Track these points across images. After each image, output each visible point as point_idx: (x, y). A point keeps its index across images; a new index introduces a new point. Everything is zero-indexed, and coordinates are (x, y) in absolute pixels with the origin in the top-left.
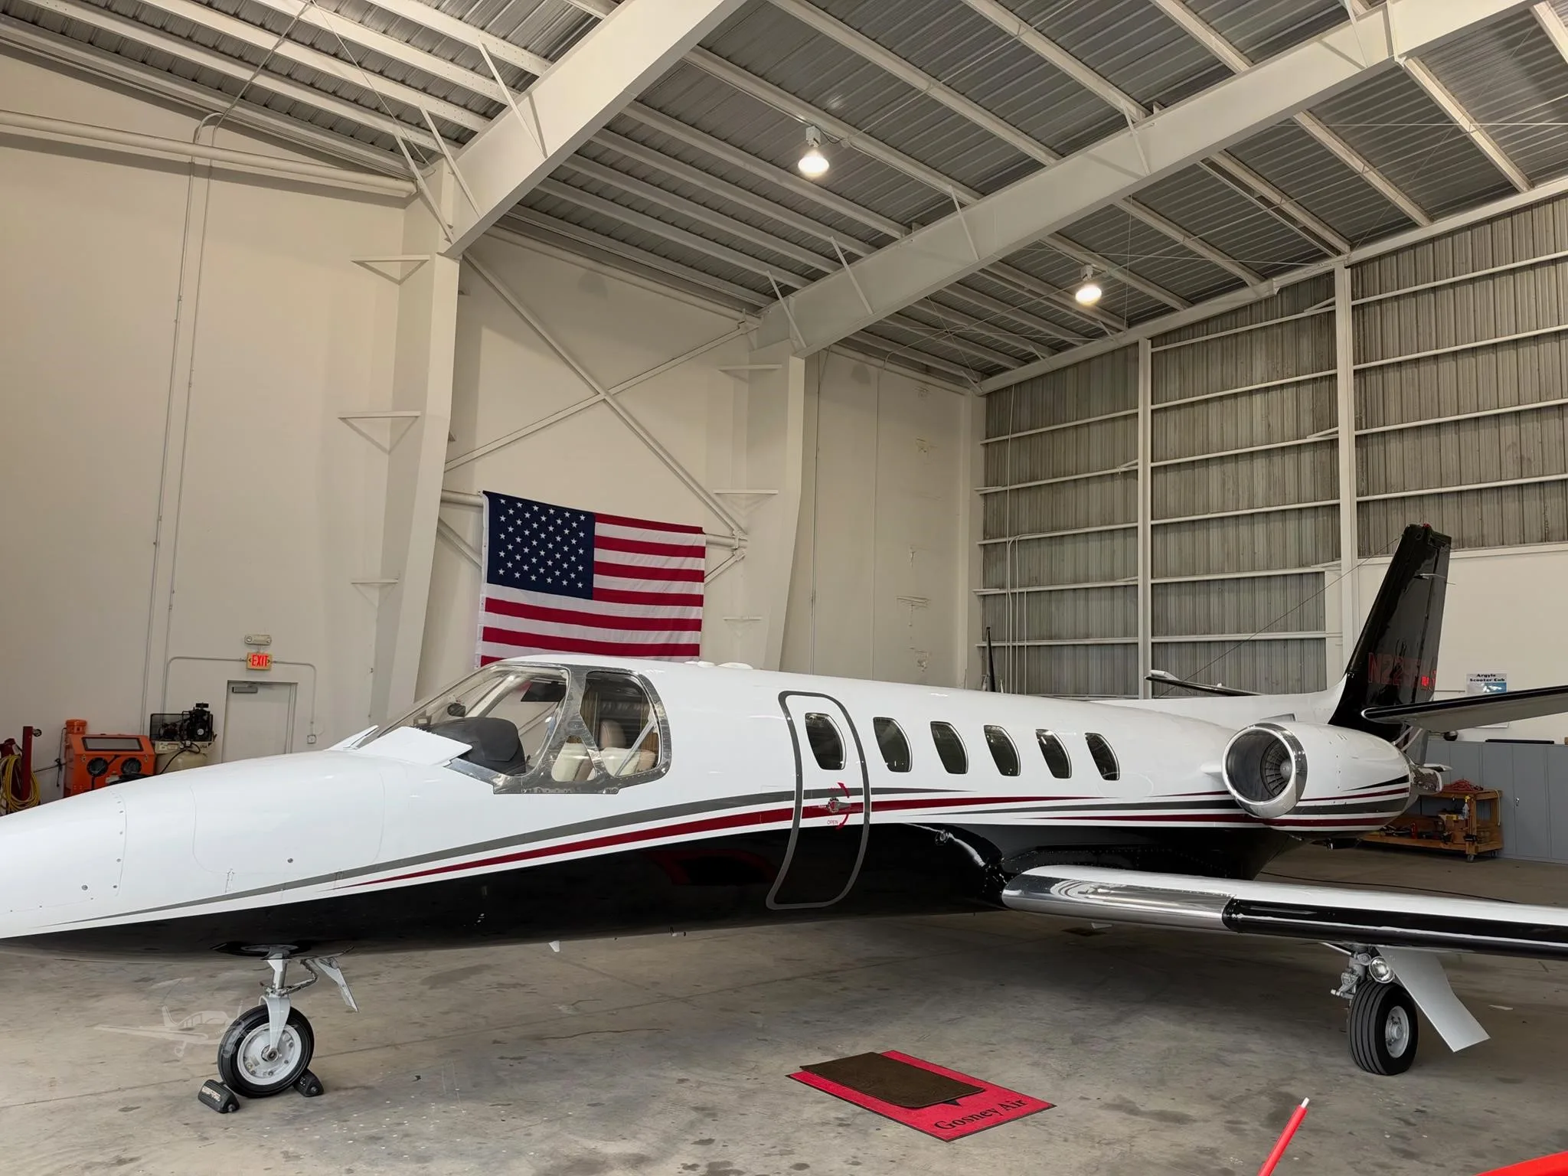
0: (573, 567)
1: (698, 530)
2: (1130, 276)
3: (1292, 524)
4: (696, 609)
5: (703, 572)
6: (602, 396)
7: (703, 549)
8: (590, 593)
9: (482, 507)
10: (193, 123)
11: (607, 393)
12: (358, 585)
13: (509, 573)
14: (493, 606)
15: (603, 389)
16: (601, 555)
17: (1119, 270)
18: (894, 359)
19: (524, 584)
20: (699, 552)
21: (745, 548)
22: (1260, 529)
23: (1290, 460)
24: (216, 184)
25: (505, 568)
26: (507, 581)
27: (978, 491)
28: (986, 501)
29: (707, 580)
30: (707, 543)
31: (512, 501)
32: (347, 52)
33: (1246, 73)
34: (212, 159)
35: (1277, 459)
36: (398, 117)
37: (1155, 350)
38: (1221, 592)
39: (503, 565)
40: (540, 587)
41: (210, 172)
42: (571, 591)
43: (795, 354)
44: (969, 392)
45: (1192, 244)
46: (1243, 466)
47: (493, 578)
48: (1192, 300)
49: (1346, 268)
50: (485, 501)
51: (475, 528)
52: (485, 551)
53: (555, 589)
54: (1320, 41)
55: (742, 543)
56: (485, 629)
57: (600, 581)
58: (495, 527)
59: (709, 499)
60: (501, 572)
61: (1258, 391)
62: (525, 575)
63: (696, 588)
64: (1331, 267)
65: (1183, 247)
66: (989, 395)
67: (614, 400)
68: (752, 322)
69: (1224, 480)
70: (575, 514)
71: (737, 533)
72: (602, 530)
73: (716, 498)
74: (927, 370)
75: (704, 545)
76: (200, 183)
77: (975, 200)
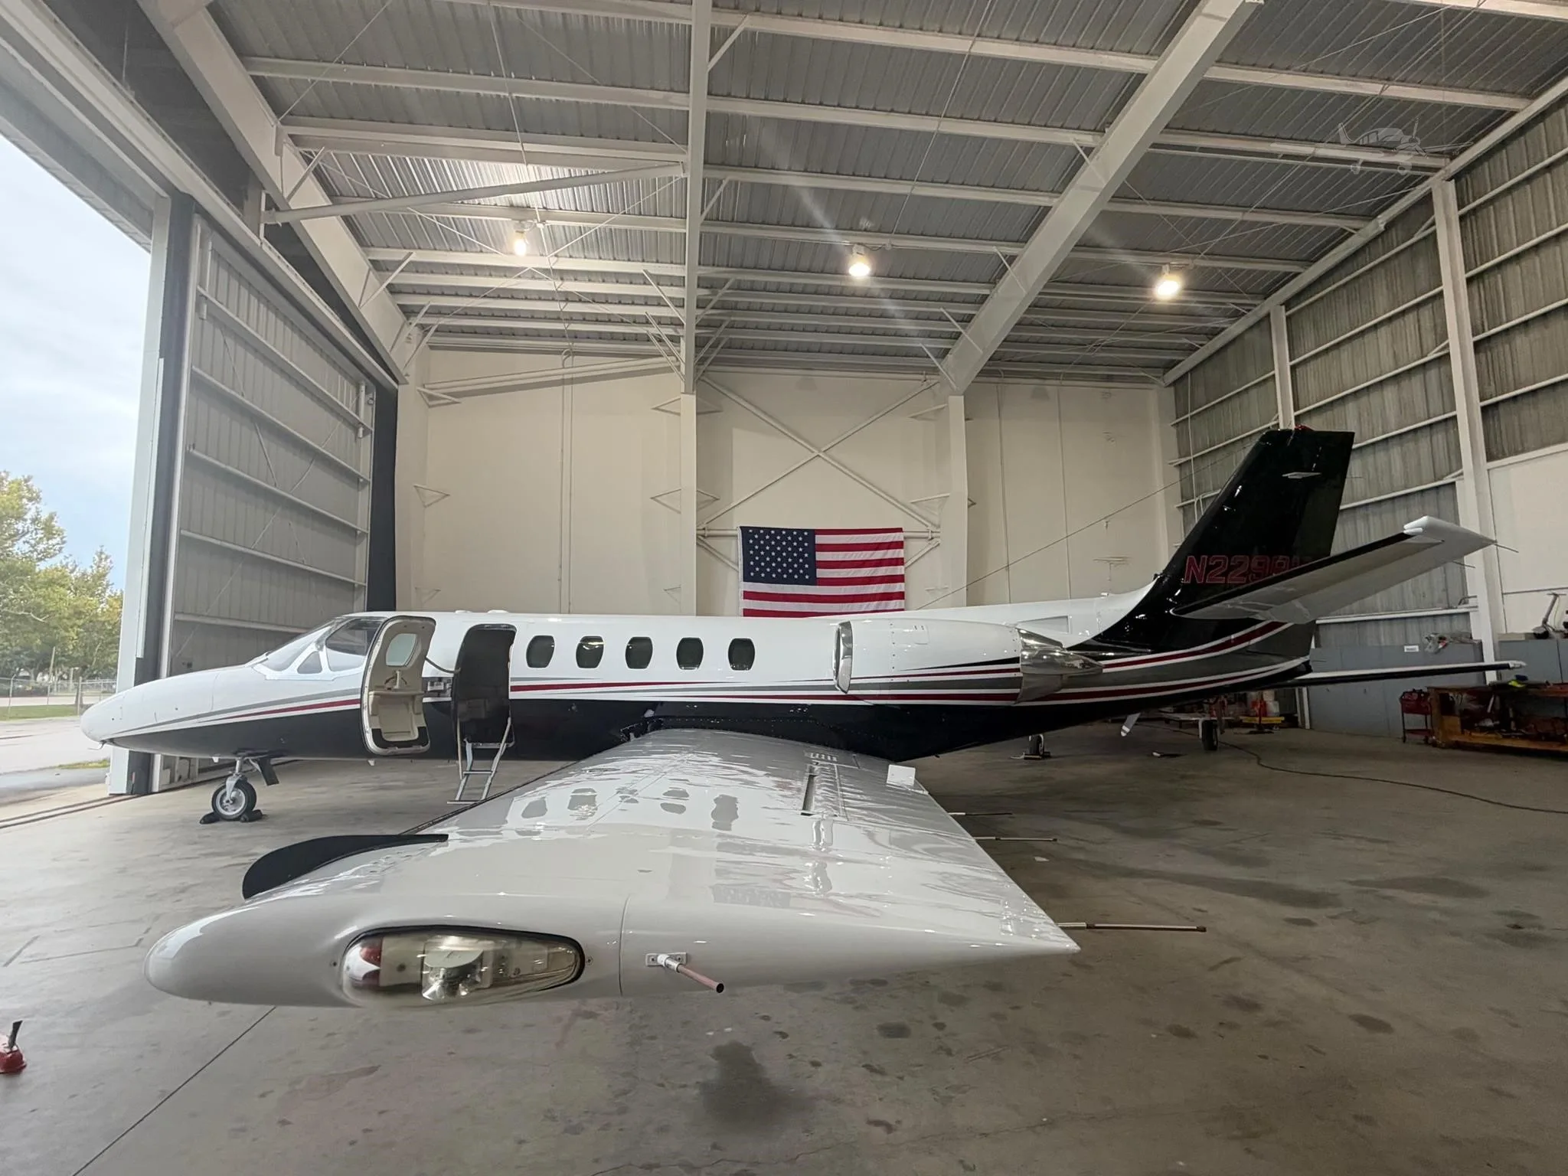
0: (801, 566)
1: (900, 530)
2: (1210, 259)
3: (1424, 443)
4: (898, 584)
5: (903, 559)
6: (816, 453)
7: (902, 542)
8: (815, 581)
9: (736, 536)
10: (559, 358)
11: (820, 451)
12: (669, 592)
13: (758, 574)
14: (748, 595)
15: (816, 448)
16: (820, 556)
17: (1203, 258)
18: (1069, 377)
19: (768, 580)
20: (899, 545)
21: (939, 537)
22: (1395, 452)
23: (1416, 381)
24: (576, 386)
25: (754, 571)
26: (756, 579)
27: (1170, 464)
28: (1181, 470)
29: (906, 565)
30: (905, 538)
31: (757, 530)
32: (584, 298)
33: (1157, 68)
34: (563, 375)
35: (1405, 383)
36: (634, 322)
37: (1289, 313)
38: (1366, 518)
39: (753, 569)
40: (779, 580)
41: (572, 381)
42: (801, 581)
43: (955, 393)
44: (1155, 386)
45: (1250, 217)
46: (1375, 397)
47: (746, 578)
48: (1311, 260)
49: (1450, 180)
50: (739, 533)
51: (735, 550)
52: (741, 563)
53: (790, 581)
54: (1200, 13)
55: (934, 535)
56: (745, 610)
57: (821, 573)
58: (746, 547)
59: (903, 507)
60: (752, 574)
61: (1381, 323)
62: (769, 575)
63: (899, 570)
64: (1428, 188)
65: (1243, 222)
66: (1174, 383)
67: (826, 455)
68: (933, 379)
69: (1360, 414)
70: (801, 531)
71: (931, 528)
72: (820, 539)
73: (914, 507)
74: (1109, 378)
75: (902, 539)
76: (568, 387)
77: (1020, 249)
